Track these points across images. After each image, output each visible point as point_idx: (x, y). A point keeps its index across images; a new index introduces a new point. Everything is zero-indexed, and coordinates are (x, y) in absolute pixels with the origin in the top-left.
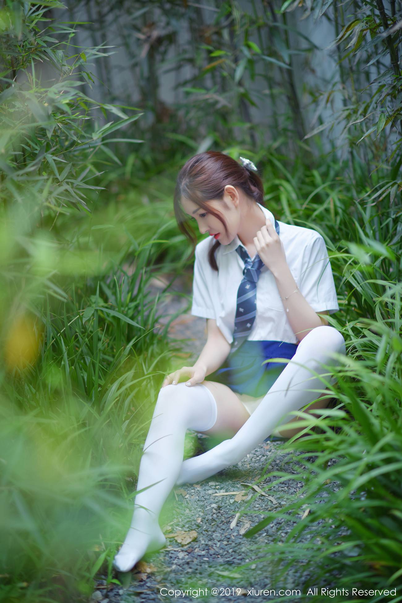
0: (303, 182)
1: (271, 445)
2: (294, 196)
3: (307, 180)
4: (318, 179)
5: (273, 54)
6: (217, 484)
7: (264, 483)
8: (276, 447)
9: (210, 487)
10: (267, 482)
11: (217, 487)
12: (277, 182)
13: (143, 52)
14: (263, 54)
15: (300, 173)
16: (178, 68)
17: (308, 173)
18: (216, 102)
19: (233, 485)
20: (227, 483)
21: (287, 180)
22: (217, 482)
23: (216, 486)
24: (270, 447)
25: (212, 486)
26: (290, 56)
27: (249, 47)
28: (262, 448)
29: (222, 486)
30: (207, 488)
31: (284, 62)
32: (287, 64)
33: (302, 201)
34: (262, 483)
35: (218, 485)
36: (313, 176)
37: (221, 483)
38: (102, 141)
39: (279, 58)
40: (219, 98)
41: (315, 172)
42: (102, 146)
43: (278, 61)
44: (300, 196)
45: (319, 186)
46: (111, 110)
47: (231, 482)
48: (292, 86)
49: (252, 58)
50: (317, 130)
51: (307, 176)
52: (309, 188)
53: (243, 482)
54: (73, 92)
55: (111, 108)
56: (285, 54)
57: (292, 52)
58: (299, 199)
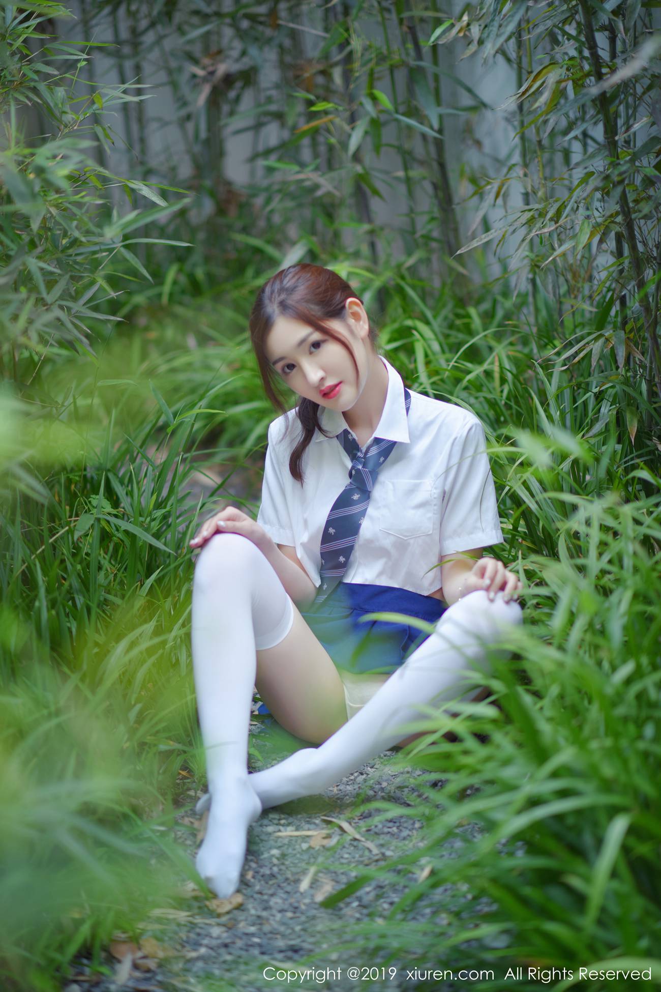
0: (451, 326)
2: (436, 347)
3: (458, 322)
4: (476, 322)
5: (413, 112)
6: (283, 816)
7: (359, 819)
8: (382, 760)
9: (271, 821)
10: (364, 818)
11: (283, 822)
12: (409, 323)
13: (202, 98)
14: (397, 112)
15: (446, 311)
16: (258, 127)
17: (461, 311)
18: (316, 187)
19: (307, 819)
20: (299, 816)
21: (427, 323)
22: (284, 814)
23: (279, 820)
25: (274, 819)
26: (441, 117)
27: (374, 99)
29: (291, 820)
31: (432, 128)
32: (434, 130)
33: (448, 355)
34: (356, 819)
35: (284, 819)
36: (468, 316)
37: (288, 815)
38: (123, 241)
39: (422, 119)
40: (321, 181)
41: (472, 311)
42: (122, 250)
43: (422, 123)
44: (446, 348)
45: (478, 334)
46: (140, 190)
47: (305, 815)
48: (442, 166)
49: (378, 117)
50: (477, 241)
51: (458, 316)
52: (461, 336)
53: (325, 815)
54: (77, 157)
55: (141, 188)
56: (433, 114)
57: (444, 110)
58: (443, 352)
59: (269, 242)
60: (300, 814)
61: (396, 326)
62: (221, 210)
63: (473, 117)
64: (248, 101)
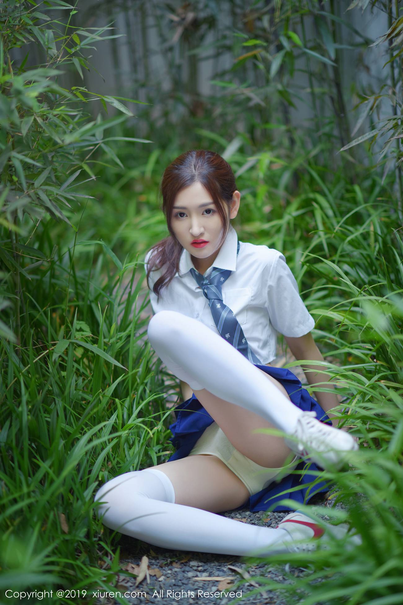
0: (342, 198)
1: (271, 518)
2: (330, 213)
3: (348, 195)
4: (360, 195)
5: (318, 48)
6: (200, 564)
7: (256, 568)
8: (277, 520)
9: (191, 567)
10: (260, 567)
11: (200, 568)
12: (311, 195)
14: (306, 47)
15: (339, 189)
16: (217, 56)
17: (349, 187)
18: (249, 99)
19: (218, 567)
20: (212, 564)
21: (324, 195)
22: (201, 561)
23: (198, 567)
24: (271, 519)
25: (194, 566)
26: (337, 51)
27: (289, 38)
28: (260, 520)
29: (206, 567)
30: (187, 568)
31: (330, 58)
32: (332, 61)
33: (339, 219)
34: (254, 568)
35: (201, 566)
36: (354, 191)
37: (205, 563)
38: (103, 139)
39: (323, 52)
40: (252, 95)
41: (357, 188)
42: (103, 145)
43: (323, 55)
44: (338, 214)
45: (361, 205)
46: (112, 103)
47: (217, 564)
48: (338, 85)
49: (292, 51)
50: (356, 142)
51: (348, 191)
52: (349, 205)
53: (231, 565)
54: (45, 82)
55: (112, 101)
56: (331, 48)
57: (338, 46)
58: (335, 216)
59: (222, 135)
60: (214, 563)
61: (303, 197)
62: (193, 113)
63: (363, 50)
64: (210, 38)
